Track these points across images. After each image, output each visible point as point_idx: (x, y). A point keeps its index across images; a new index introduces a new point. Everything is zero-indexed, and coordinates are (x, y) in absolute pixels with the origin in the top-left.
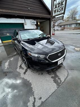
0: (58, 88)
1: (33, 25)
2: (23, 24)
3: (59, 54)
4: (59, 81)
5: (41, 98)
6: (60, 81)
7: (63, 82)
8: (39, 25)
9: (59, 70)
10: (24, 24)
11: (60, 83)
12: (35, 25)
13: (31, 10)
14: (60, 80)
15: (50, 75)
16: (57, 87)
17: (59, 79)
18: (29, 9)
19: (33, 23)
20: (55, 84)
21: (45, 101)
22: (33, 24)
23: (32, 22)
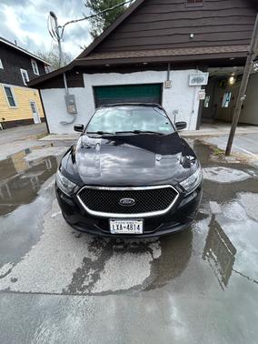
0: (64, 293)
1: (192, 89)
2: (160, 85)
3: (125, 200)
4: (86, 283)
5: (14, 280)
6: (91, 284)
7: (93, 292)
8: (233, 85)
9: (128, 257)
10: (164, 85)
11: (82, 289)
12: (203, 87)
13: (200, 38)
14: (95, 281)
15: (90, 251)
16: (64, 290)
17: (96, 277)
18: (192, 36)
19: (194, 80)
20: (69, 279)
21: (15, 292)
22: (196, 84)
23: (191, 78)
